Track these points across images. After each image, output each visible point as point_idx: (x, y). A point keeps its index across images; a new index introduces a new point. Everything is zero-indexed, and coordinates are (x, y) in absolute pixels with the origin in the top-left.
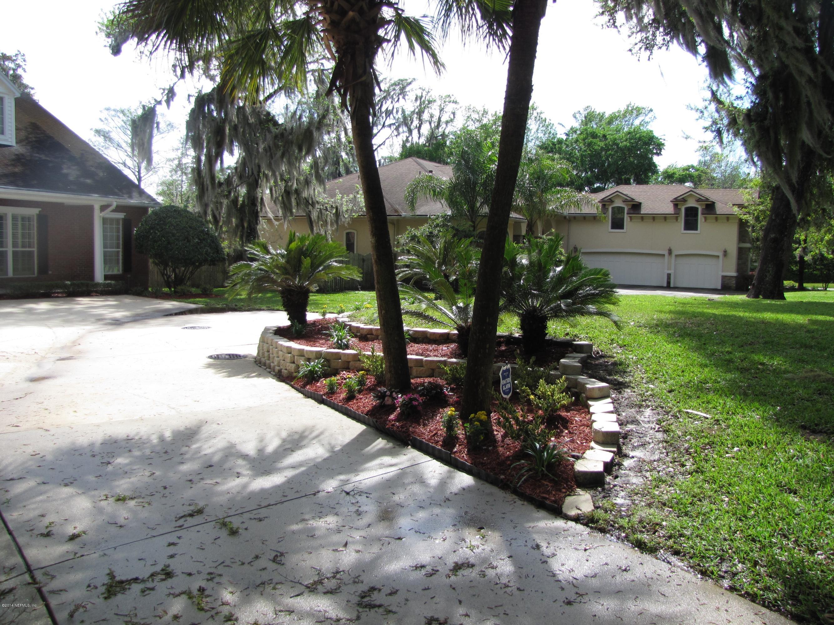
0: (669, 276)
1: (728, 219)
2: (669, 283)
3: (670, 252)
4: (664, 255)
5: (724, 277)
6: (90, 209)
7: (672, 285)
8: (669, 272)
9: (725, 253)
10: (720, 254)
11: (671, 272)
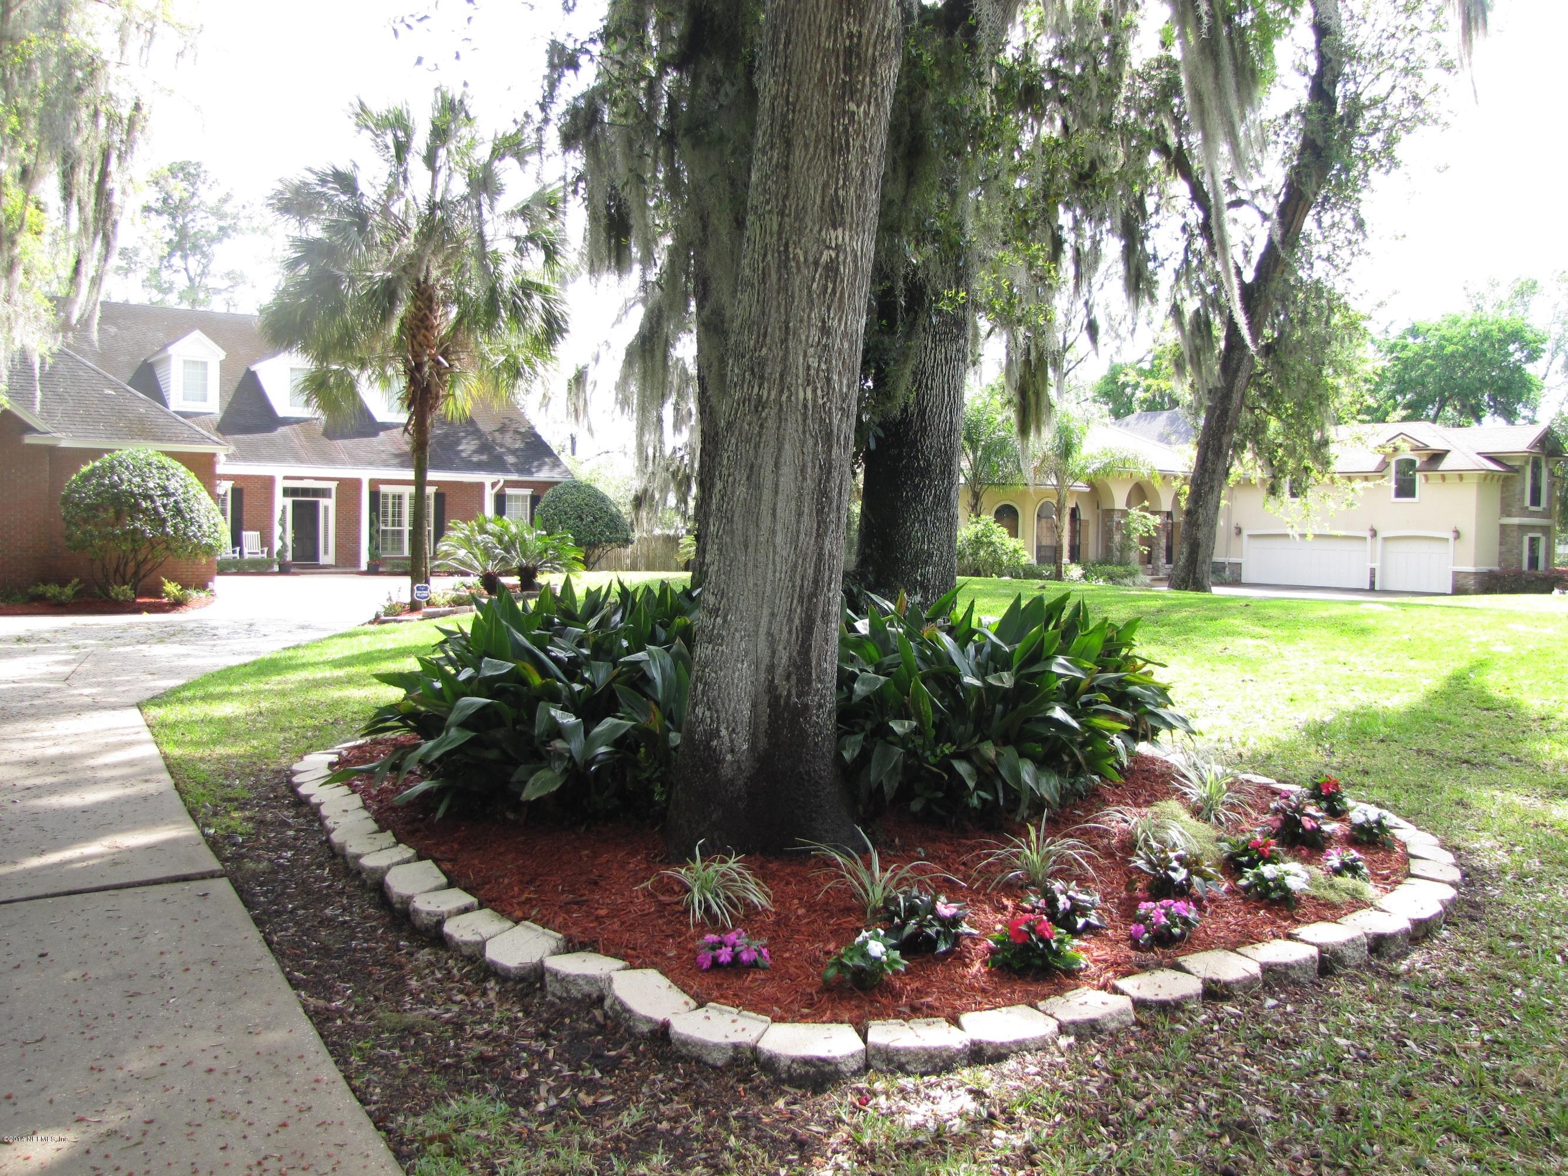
0: (1373, 572)
1: (1461, 477)
2: (1372, 583)
3: (1374, 533)
4: (1365, 538)
5: (1456, 574)
6: (481, 486)
7: (1377, 588)
8: (1373, 565)
9: (1457, 535)
10: (1450, 536)
11: (1376, 565)
